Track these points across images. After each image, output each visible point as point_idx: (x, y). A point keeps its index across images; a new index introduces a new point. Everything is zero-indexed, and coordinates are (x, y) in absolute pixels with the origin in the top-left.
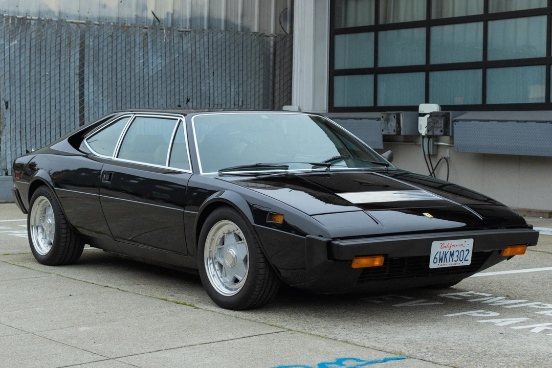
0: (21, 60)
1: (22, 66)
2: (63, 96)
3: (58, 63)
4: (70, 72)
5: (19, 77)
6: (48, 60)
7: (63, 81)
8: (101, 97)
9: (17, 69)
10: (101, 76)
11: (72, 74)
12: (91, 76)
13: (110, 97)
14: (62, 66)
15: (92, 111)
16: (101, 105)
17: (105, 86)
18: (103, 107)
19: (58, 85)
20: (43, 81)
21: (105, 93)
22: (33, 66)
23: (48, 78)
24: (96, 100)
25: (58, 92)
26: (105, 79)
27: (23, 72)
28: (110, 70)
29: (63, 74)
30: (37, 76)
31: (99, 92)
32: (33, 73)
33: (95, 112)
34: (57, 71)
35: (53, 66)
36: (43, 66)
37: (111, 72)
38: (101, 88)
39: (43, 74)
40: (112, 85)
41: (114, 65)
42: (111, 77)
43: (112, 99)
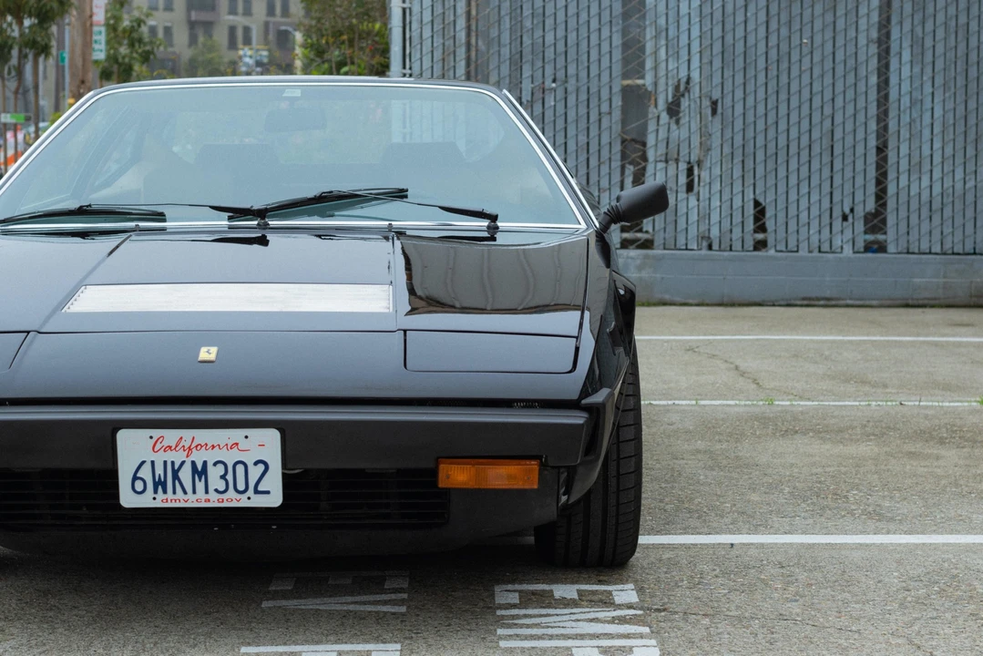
0: (749, 14)
1: (751, 26)
2: (839, 87)
3: (829, 18)
4: (856, 38)
5: (742, 50)
6: (807, 13)
7: (840, 56)
8: (928, 89)
9: (740, 33)
10: (929, 43)
11: (862, 41)
12: (906, 44)
13: (949, 88)
14: (841, 24)
15: (905, 119)
16: (928, 105)
17: (940, 64)
18: (933, 109)
19: (828, 65)
20: (795, 57)
21: (939, 81)
22: (773, 25)
23: (806, 50)
24: (917, 95)
25: (828, 80)
26: (940, 49)
27: (751, 40)
28: (952, 29)
29: (840, 42)
30: (784, 47)
31: (925, 78)
32: (773, 41)
33: (914, 121)
34: (829, 34)
35: (818, 24)
36: (796, 26)
37: (953, 36)
38: (928, 70)
39: (795, 41)
40: (956, 62)
41: (963, 19)
42: (953, 44)
43: (955, 94)
